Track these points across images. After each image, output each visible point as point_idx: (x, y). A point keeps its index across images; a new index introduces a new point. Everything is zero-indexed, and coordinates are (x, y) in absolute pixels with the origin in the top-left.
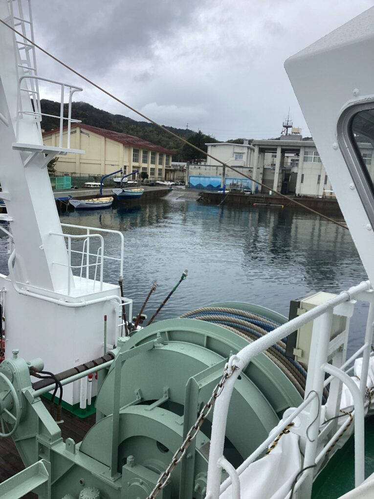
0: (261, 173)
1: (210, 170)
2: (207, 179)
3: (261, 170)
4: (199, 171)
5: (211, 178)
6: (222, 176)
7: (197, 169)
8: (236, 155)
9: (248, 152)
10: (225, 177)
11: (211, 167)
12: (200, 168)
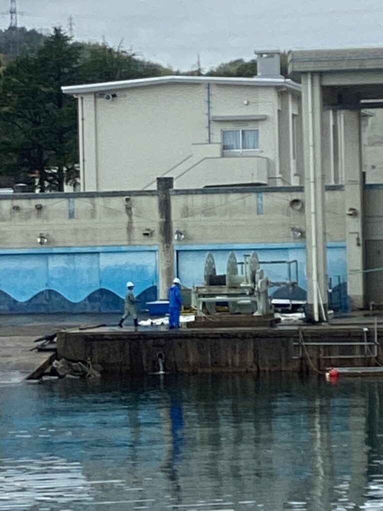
0: (354, 214)
1: (93, 214)
2: (83, 263)
3: (352, 198)
4: (36, 225)
5: (102, 257)
6: (156, 242)
7: (27, 216)
8: (224, 133)
9: (282, 114)
10: (176, 245)
11: (99, 201)
12: (39, 208)
